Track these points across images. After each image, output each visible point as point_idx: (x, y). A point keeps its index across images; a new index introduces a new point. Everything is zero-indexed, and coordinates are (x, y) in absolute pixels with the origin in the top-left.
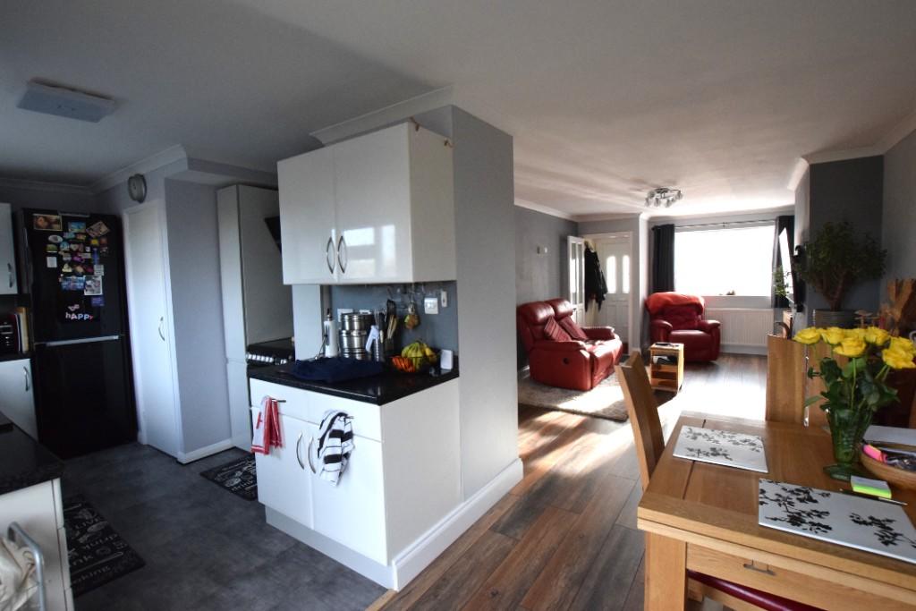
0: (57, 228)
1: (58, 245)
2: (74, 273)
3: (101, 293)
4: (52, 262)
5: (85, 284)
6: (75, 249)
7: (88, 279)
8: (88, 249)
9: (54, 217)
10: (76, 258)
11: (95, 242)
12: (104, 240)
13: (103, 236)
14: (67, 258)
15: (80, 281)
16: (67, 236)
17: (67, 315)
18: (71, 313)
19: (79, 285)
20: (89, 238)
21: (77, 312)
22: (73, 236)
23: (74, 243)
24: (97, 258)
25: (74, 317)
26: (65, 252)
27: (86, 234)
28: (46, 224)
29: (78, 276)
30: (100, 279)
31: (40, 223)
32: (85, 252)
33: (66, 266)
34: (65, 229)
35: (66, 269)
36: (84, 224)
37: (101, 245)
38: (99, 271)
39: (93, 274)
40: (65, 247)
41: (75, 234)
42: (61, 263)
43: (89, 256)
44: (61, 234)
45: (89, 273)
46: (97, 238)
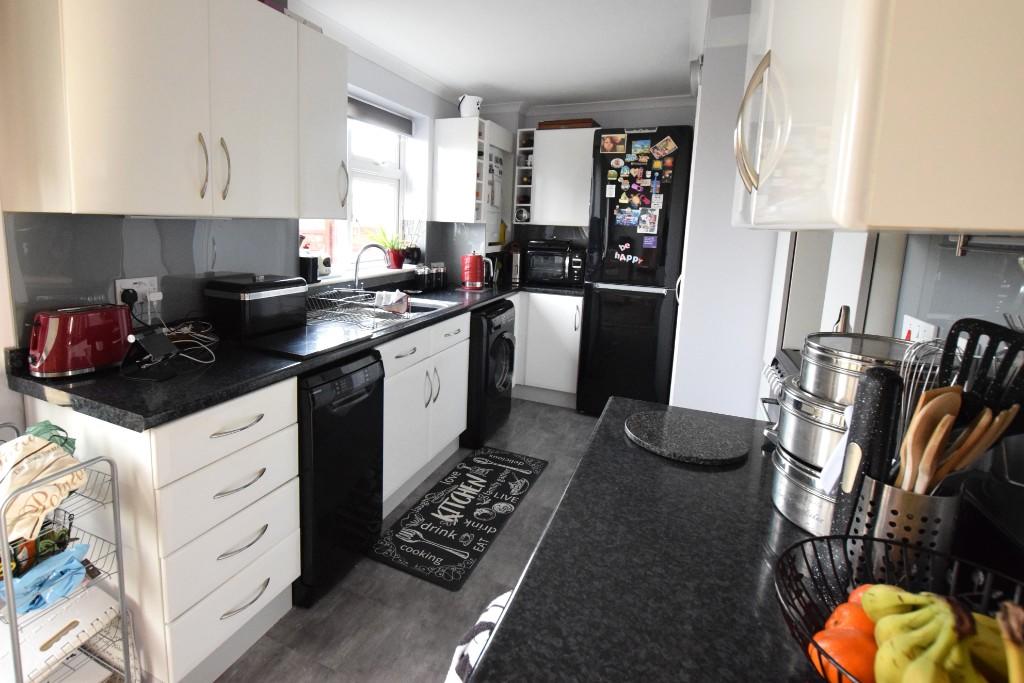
0: (621, 149)
1: (619, 170)
2: (630, 205)
3: (655, 232)
4: (611, 191)
5: (639, 219)
6: (634, 175)
7: (644, 212)
8: (649, 174)
9: (619, 137)
10: (634, 187)
11: (657, 165)
12: (669, 162)
13: (669, 156)
14: (625, 186)
15: (636, 215)
16: (630, 158)
17: (617, 255)
18: (620, 252)
19: (633, 220)
20: (652, 159)
21: (626, 253)
22: (635, 158)
23: (635, 167)
24: (656, 186)
25: (622, 258)
26: (625, 178)
27: (650, 155)
28: (612, 145)
29: (632, 208)
30: (657, 213)
31: (606, 146)
32: (644, 177)
33: (624, 195)
34: (629, 151)
35: (624, 200)
36: (649, 142)
37: (665, 168)
38: (657, 201)
39: (649, 206)
40: (625, 172)
41: (638, 155)
42: (619, 192)
43: (647, 183)
44: (622, 156)
45: (645, 205)
46: (661, 159)
